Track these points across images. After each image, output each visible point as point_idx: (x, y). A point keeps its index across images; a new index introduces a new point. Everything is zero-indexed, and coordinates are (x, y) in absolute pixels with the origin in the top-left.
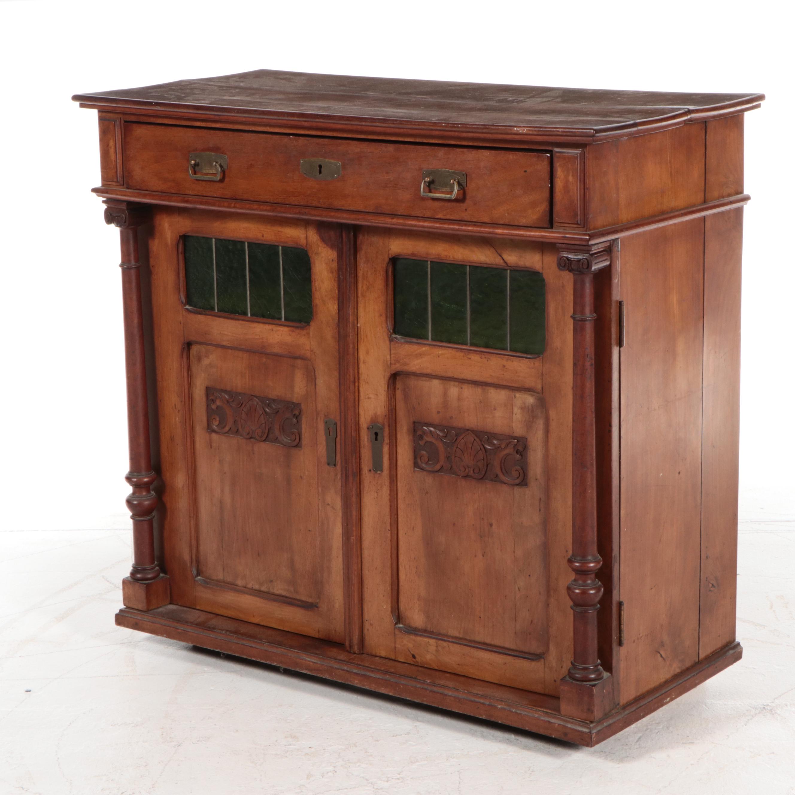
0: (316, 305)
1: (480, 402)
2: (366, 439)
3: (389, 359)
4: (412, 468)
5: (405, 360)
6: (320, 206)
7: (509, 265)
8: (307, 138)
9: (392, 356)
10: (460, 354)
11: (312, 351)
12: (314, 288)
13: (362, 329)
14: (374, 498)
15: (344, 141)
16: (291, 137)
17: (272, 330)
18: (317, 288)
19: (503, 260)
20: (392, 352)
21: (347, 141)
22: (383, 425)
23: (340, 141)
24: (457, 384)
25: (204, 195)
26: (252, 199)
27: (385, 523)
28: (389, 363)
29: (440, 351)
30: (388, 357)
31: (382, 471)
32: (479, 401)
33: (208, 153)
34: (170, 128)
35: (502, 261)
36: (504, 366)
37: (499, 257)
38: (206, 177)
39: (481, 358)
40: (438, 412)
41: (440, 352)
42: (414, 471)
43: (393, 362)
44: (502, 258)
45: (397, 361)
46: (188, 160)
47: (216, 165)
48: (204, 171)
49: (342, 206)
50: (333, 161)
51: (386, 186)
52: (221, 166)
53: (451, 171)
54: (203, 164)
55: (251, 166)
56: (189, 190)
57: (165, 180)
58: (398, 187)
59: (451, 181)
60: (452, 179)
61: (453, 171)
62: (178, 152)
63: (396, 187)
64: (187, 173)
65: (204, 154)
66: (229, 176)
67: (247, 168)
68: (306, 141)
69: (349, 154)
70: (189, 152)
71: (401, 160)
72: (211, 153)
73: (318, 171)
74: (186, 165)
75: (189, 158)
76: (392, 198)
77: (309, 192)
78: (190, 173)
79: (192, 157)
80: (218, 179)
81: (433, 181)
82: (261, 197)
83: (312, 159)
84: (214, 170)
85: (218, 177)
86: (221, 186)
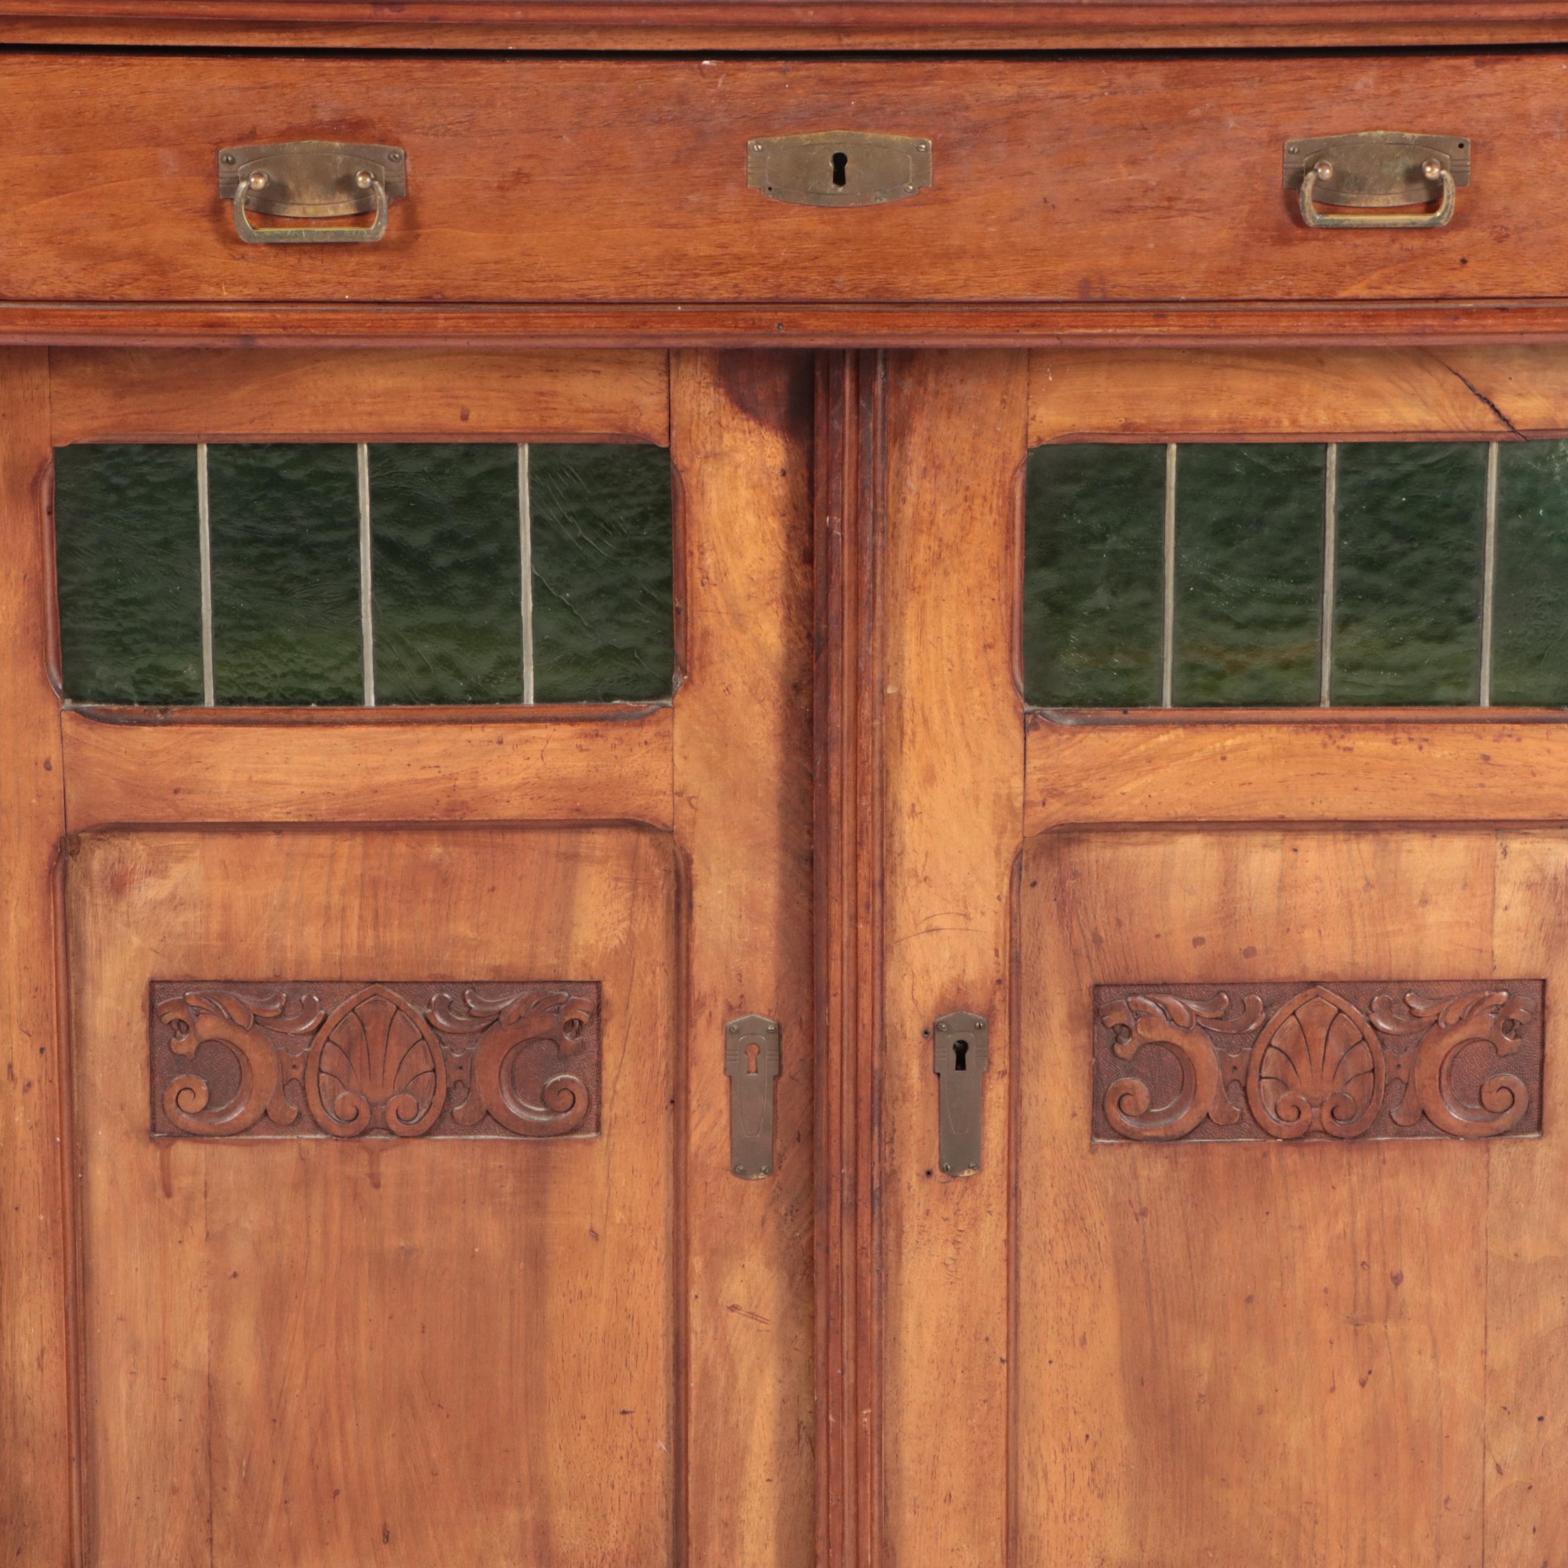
0: (706, 634)
1: (1369, 885)
2: (915, 1071)
3: (1021, 790)
4: (1085, 1142)
5: (1085, 785)
6: (833, 296)
7: (1517, 428)
8: (780, 64)
9: (1033, 777)
10: (1315, 739)
11: (680, 794)
12: (698, 575)
13: (907, 702)
14: (946, 1265)
15: (947, 66)
16: (706, 62)
17: (500, 742)
18: (712, 575)
19: (1497, 411)
20: (1032, 763)
21: (960, 65)
22: (990, 1014)
23: (929, 66)
24: (1276, 837)
25: (292, 297)
26: (523, 296)
27: (987, 1339)
28: (1018, 804)
29: (1231, 739)
30: (1017, 783)
31: (978, 1167)
32: (1361, 884)
33: (313, 144)
34: (120, 60)
35: (1491, 417)
36: (1486, 758)
37: (1481, 405)
38: (304, 234)
39: (1395, 742)
40: (1198, 942)
41: (1229, 743)
42: (1093, 1149)
43: (1036, 797)
44: (1493, 406)
45: (1053, 793)
46: (213, 175)
47: (372, 187)
48: (295, 211)
49: (937, 291)
50: (896, 138)
51: (1125, 208)
52: (388, 187)
53: (1408, 135)
54: (292, 186)
55: (520, 177)
56: (218, 285)
57: (99, 256)
58: (1180, 205)
59: (1428, 169)
60: (1430, 164)
61: (1417, 135)
62: (161, 150)
63: (1170, 208)
64: (206, 224)
65: (292, 147)
66: (411, 223)
67: (501, 188)
68: (773, 74)
69: (967, 108)
70: (219, 143)
71: (1196, 112)
72: (326, 143)
73: (830, 176)
74: (200, 193)
75: (217, 167)
76: (1151, 246)
77: (784, 254)
78: (244, 223)
79: (233, 162)
80: (382, 233)
81: (1340, 177)
82: (565, 285)
83: (804, 136)
84: (344, 207)
85: (379, 228)
86: (371, 259)
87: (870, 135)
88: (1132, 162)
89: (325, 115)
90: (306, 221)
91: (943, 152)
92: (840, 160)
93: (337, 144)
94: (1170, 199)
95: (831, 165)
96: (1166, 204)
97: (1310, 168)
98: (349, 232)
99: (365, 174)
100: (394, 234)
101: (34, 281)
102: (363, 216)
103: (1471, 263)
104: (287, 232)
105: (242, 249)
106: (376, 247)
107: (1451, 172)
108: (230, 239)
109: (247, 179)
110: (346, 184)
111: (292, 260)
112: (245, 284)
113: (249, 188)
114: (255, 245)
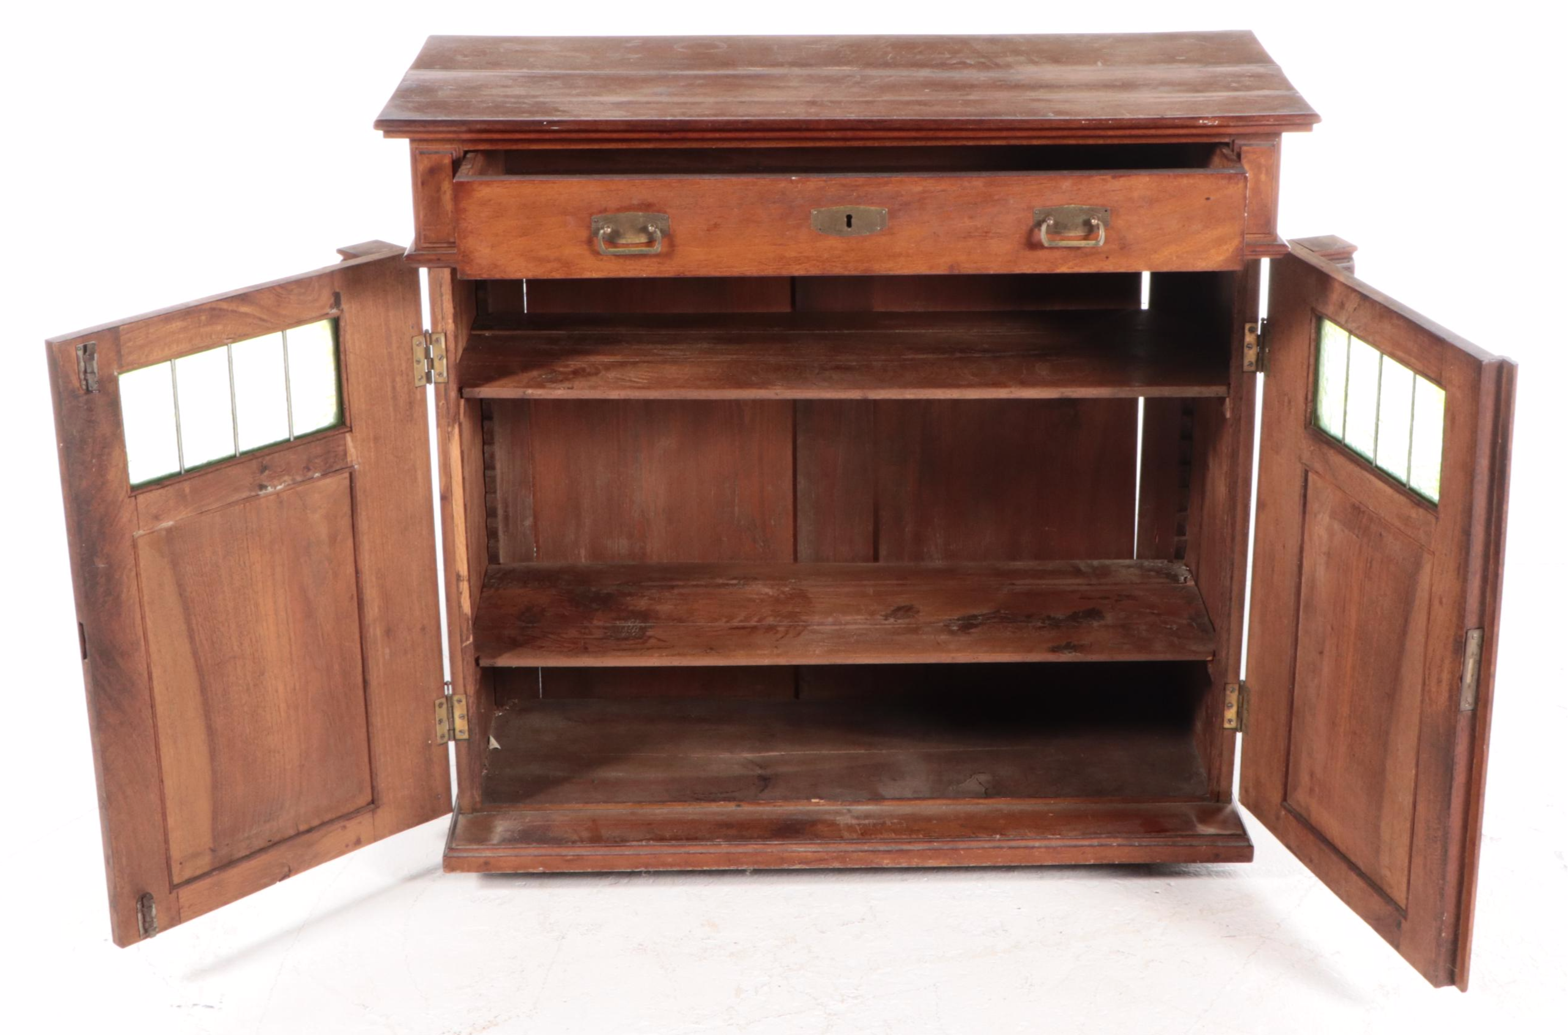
15: (893, 179)
16: (793, 178)
21: (899, 178)
23: (886, 179)
26: (717, 274)
33: (630, 214)
38: (627, 251)
46: (589, 227)
47: (655, 232)
48: (623, 241)
49: (890, 270)
50: (873, 208)
51: (968, 236)
52: (662, 231)
53: (1084, 207)
54: (621, 231)
55: (716, 226)
56: (591, 271)
57: (541, 260)
58: (990, 235)
59: (1093, 221)
60: (1094, 218)
61: (1088, 207)
62: (568, 217)
63: (986, 236)
64: (585, 247)
65: (622, 216)
66: (672, 245)
67: (708, 230)
68: (821, 183)
69: (902, 196)
70: (591, 215)
71: (996, 197)
72: (636, 213)
73: (845, 224)
74: (584, 234)
75: (591, 224)
76: (979, 251)
77: (826, 256)
78: (602, 246)
79: (598, 221)
80: (659, 250)
81: (1056, 224)
82: (735, 270)
83: (834, 208)
84: (643, 239)
85: (658, 248)
86: (654, 260)
87: (862, 207)
88: (971, 217)
89: (635, 202)
90: (627, 245)
91: (892, 214)
92: (849, 218)
93: (640, 214)
94: (986, 232)
95: (846, 219)
96: (984, 234)
97: (1044, 221)
98: (645, 249)
99: (652, 226)
100: (665, 250)
101: (516, 271)
102: (650, 242)
103: (1110, 258)
104: (620, 250)
105: (601, 257)
106: (657, 255)
107: (1102, 221)
108: (596, 253)
109: (603, 228)
110: (644, 230)
111: (621, 261)
112: (602, 271)
113: (604, 233)
114: (607, 256)
